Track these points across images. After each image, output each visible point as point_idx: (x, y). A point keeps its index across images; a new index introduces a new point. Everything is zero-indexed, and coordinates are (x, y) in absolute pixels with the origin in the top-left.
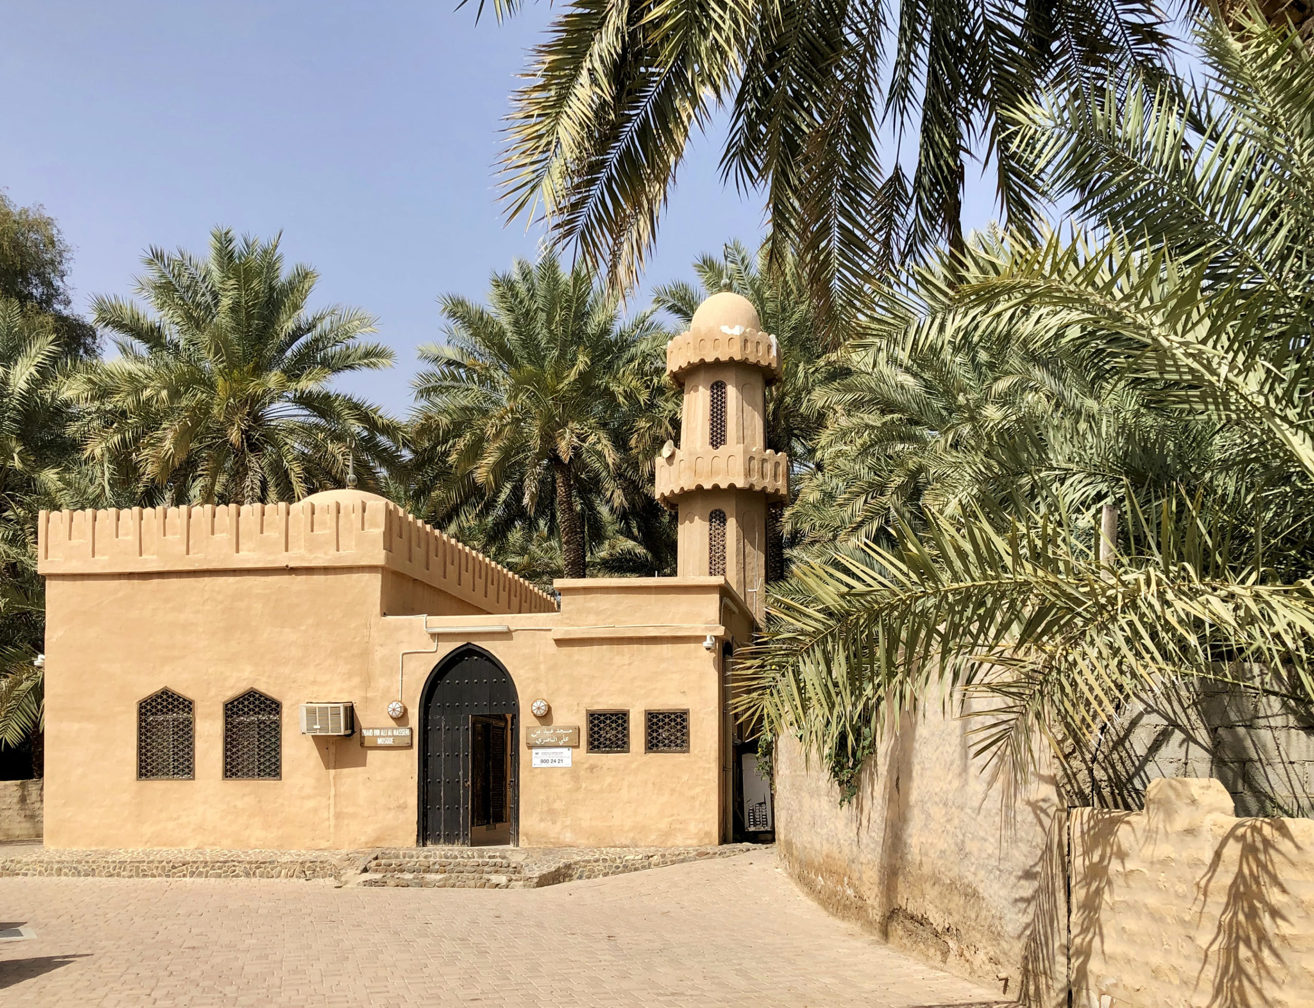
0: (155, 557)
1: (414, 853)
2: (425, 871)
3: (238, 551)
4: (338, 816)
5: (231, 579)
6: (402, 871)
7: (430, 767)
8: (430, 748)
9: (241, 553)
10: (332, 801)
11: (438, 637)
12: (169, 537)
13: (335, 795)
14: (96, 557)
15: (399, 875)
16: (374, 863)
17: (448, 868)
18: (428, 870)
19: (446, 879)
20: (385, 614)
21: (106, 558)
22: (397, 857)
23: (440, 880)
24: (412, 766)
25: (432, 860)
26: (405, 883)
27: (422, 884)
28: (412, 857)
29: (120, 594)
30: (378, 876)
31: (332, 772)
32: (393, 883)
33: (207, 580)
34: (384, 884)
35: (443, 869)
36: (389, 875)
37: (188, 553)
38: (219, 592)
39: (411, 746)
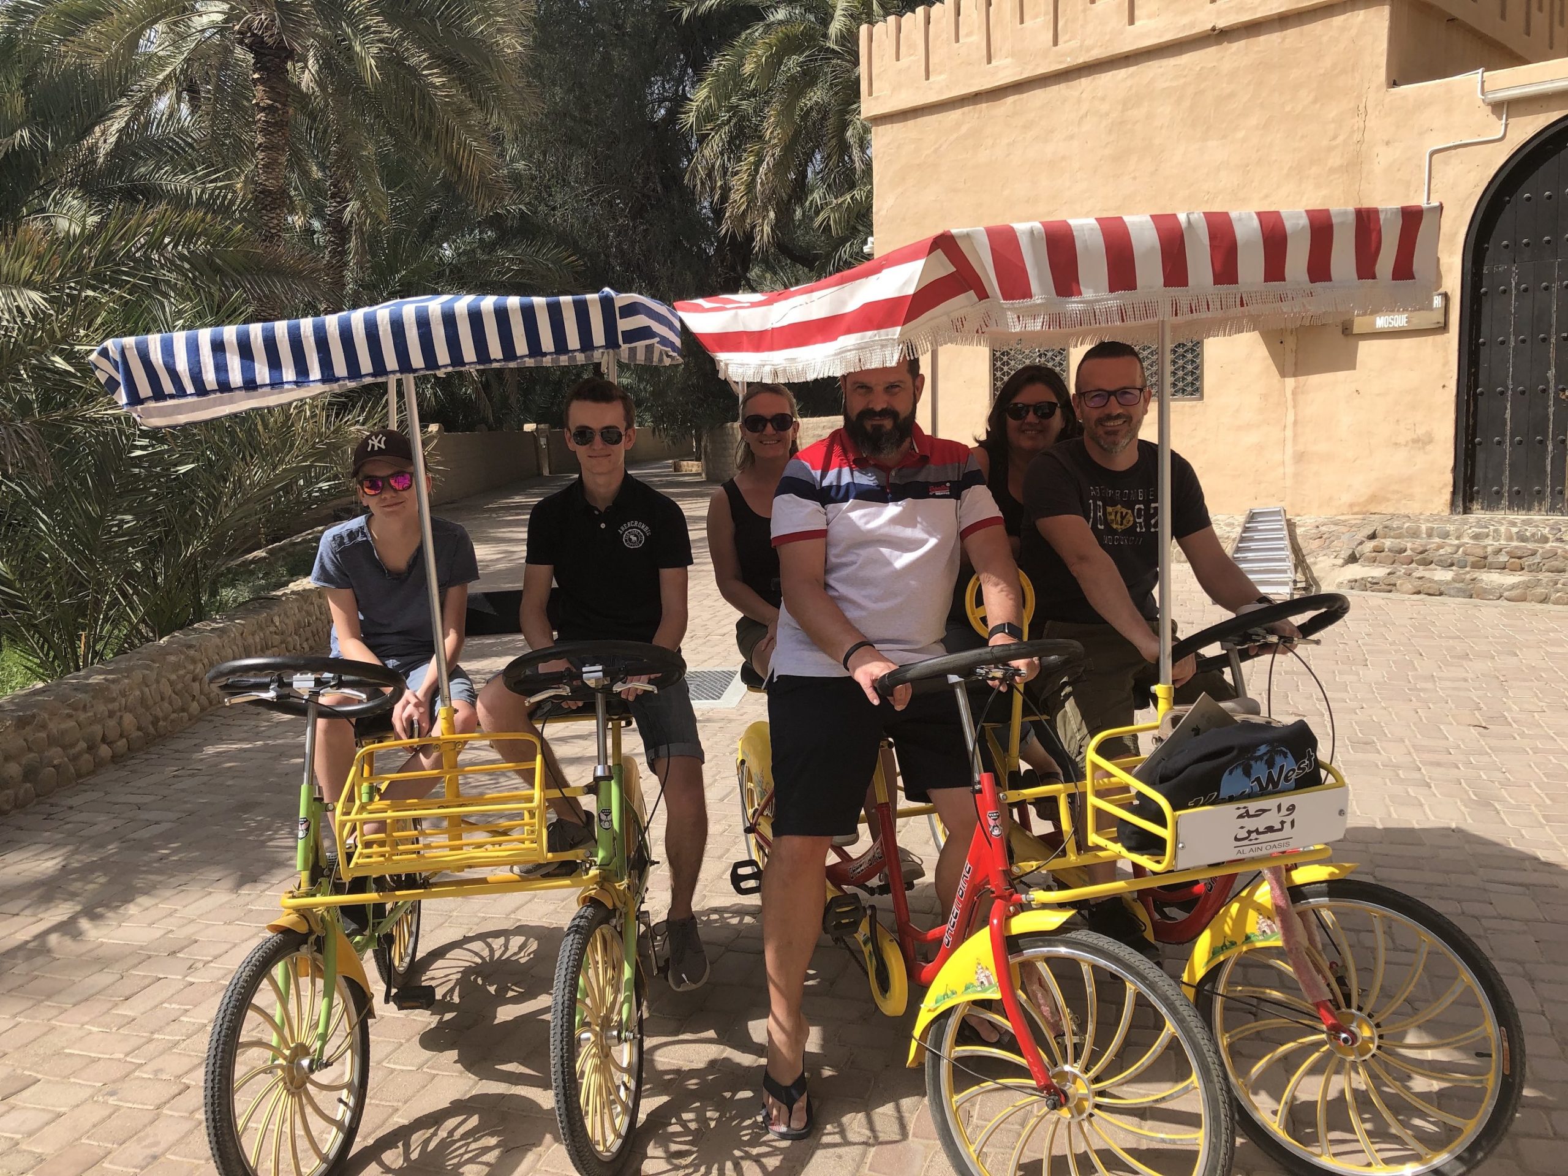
0: (1009, 60)
1: (1451, 528)
2: (1475, 566)
3: (1132, 21)
4: (1300, 458)
5: (1122, 73)
6: (1427, 563)
7: (1484, 365)
8: (1485, 328)
9: (1137, 23)
10: (1289, 433)
11: (1506, 108)
12: (1028, 22)
13: (1295, 423)
14: (931, 79)
15: (1421, 572)
16: (1370, 545)
17: (1526, 562)
18: (1482, 563)
19: (1527, 586)
20: (1395, 84)
21: (943, 77)
22: (1415, 534)
23: (1513, 587)
24: (1446, 364)
25: (1491, 544)
26: (1434, 588)
27: (1472, 592)
28: (1446, 535)
29: (964, 129)
30: (1378, 572)
31: (1290, 382)
32: (1409, 587)
33: (1085, 83)
34: (1391, 587)
35: (1517, 562)
36: (1402, 570)
37: (1055, 43)
38: (1103, 99)
39: (1444, 328)
